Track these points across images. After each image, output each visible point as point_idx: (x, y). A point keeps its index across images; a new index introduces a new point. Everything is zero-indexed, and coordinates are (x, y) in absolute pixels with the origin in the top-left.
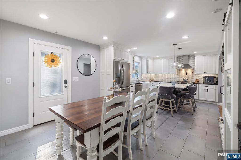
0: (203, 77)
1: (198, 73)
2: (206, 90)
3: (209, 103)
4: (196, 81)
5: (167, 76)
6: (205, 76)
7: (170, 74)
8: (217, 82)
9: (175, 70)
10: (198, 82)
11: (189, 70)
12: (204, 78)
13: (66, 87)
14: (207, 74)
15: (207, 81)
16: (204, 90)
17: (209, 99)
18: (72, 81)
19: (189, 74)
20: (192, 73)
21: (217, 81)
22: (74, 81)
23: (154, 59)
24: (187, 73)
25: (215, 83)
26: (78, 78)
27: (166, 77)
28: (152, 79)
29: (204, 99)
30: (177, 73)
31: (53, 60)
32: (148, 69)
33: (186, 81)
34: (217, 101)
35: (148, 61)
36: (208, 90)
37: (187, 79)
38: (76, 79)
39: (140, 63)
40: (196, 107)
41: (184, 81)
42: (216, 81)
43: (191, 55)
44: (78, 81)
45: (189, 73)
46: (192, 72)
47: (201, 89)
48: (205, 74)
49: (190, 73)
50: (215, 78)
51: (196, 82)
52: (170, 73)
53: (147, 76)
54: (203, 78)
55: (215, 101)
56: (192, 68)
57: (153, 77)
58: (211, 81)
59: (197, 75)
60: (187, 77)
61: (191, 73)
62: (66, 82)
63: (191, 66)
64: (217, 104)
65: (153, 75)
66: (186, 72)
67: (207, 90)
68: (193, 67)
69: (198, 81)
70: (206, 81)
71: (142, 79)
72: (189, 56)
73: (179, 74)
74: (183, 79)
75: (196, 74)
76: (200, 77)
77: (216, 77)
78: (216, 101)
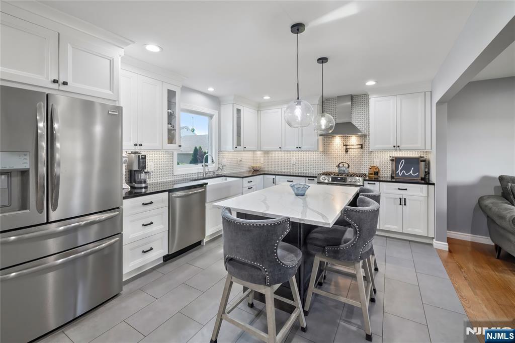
0: (389, 159)
1: (378, 146)
2: (401, 199)
3: (409, 241)
4: (372, 171)
5: (296, 156)
7: (302, 151)
8: (428, 173)
9: (315, 139)
10: (377, 173)
11: (354, 140)
12: (394, 162)
14: (400, 150)
15: (401, 171)
16: (396, 199)
17: (410, 229)
19: (354, 152)
20: (362, 148)
21: (427, 170)
23: (260, 108)
24: (347, 147)
25: (423, 176)
27: (294, 160)
28: (257, 165)
29: (396, 227)
30: (321, 149)
32: (239, 135)
33: (344, 171)
34: (432, 235)
35: (239, 111)
36: (405, 199)
37: (347, 166)
39: (215, 118)
40: (376, 269)
41: (339, 170)
42: (426, 172)
43: (357, 96)
45: (352, 147)
46: (362, 145)
47: (386, 198)
48: (396, 150)
49: (355, 147)
50: (423, 163)
51: (372, 174)
52: (303, 148)
53: (239, 159)
54: (389, 163)
55: (426, 235)
56: (361, 132)
57: (259, 160)
58: (411, 172)
59: (375, 155)
60: (346, 159)
61: (357, 147)
63: (359, 128)
64: (432, 245)
65: (259, 153)
66: (346, 145)
67: (403, 202)
68: (364, 132)
69: (377, 170)
70: (399, 171)
71: (219, 168)
72: (352, 98)
73: (326, 150)
74: (338, 166)
75: (370, 150)
76: (383, 161)
77: (424, 161)
78: (429, 236)
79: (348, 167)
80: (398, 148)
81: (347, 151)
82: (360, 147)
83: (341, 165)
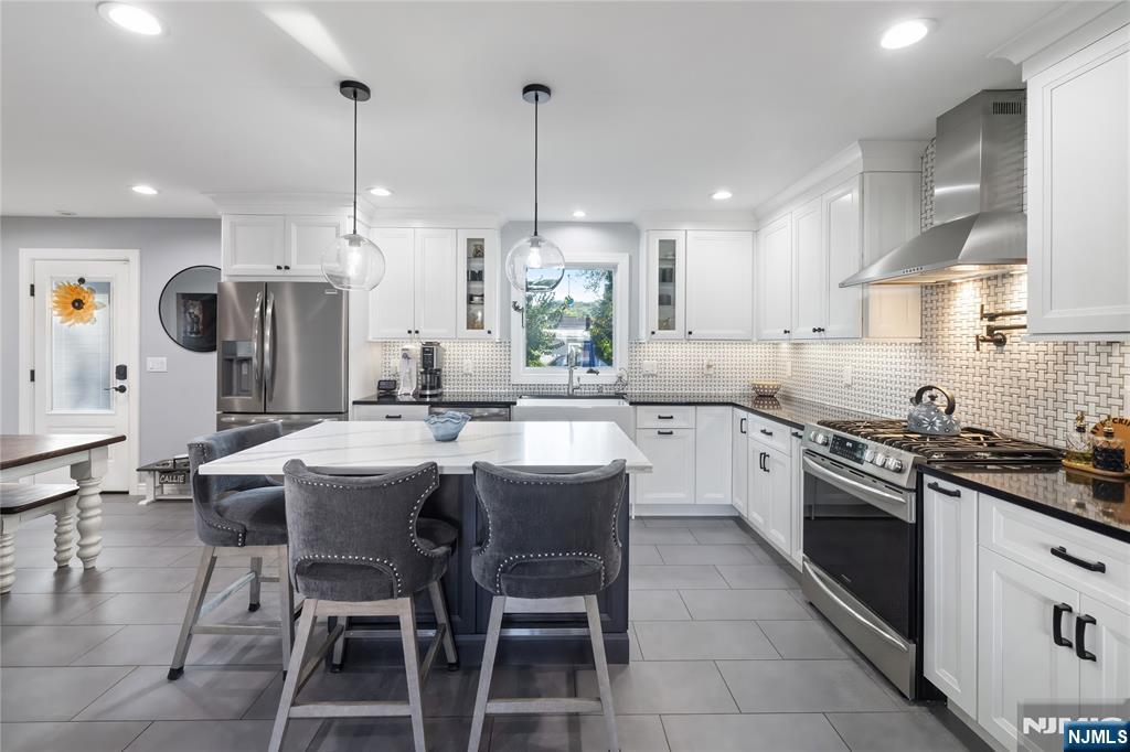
13: (122, 389)
18: (144, 372)
22: (148, 369)
26: (165, 359)
28: (767, 382)
31: (76, 301)
36: (1084, 622)
38: (157, 363)
39: (620, 270)
44: (165, 370)
52: (830, 331)
62: (122, 372)
66: (992, 317)
71: (619, 379)
74: (917, 400)
83: (925, 399)
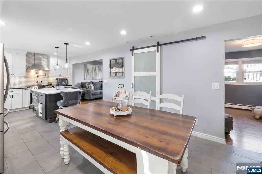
0: (56, 79)
1: (54, 75)
4: (49, 84)
6: (59, 78)
11: (41, 72)
14: (61, 76)
19: (41, 77)
20: (45, 75)
24: (39, 75)
42: (67, 82)
43: (43, 55)
45: (42, 75)
48: (60, 76)
58: (63, 83)
59: (50, 78)
60: (38, 79)
66: (38, 74)
69: (52, 83)
70: (60, 83)
74: (37, 83)
76: (53, 80)
79: (42, 83)
80: (60, 75)
81: (38, 76)
82: (44, 75)
83: (38, 82)
